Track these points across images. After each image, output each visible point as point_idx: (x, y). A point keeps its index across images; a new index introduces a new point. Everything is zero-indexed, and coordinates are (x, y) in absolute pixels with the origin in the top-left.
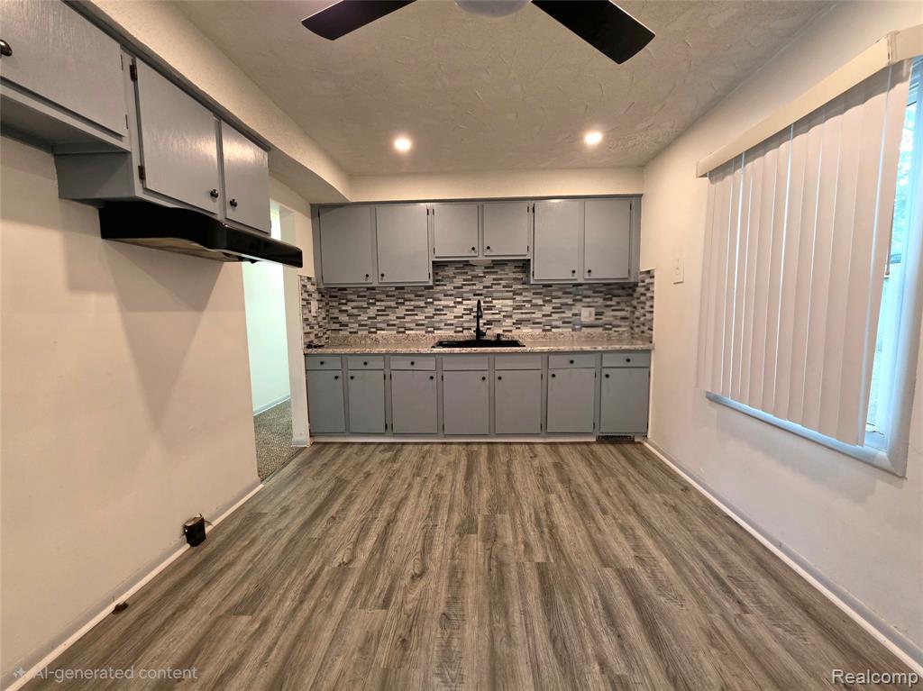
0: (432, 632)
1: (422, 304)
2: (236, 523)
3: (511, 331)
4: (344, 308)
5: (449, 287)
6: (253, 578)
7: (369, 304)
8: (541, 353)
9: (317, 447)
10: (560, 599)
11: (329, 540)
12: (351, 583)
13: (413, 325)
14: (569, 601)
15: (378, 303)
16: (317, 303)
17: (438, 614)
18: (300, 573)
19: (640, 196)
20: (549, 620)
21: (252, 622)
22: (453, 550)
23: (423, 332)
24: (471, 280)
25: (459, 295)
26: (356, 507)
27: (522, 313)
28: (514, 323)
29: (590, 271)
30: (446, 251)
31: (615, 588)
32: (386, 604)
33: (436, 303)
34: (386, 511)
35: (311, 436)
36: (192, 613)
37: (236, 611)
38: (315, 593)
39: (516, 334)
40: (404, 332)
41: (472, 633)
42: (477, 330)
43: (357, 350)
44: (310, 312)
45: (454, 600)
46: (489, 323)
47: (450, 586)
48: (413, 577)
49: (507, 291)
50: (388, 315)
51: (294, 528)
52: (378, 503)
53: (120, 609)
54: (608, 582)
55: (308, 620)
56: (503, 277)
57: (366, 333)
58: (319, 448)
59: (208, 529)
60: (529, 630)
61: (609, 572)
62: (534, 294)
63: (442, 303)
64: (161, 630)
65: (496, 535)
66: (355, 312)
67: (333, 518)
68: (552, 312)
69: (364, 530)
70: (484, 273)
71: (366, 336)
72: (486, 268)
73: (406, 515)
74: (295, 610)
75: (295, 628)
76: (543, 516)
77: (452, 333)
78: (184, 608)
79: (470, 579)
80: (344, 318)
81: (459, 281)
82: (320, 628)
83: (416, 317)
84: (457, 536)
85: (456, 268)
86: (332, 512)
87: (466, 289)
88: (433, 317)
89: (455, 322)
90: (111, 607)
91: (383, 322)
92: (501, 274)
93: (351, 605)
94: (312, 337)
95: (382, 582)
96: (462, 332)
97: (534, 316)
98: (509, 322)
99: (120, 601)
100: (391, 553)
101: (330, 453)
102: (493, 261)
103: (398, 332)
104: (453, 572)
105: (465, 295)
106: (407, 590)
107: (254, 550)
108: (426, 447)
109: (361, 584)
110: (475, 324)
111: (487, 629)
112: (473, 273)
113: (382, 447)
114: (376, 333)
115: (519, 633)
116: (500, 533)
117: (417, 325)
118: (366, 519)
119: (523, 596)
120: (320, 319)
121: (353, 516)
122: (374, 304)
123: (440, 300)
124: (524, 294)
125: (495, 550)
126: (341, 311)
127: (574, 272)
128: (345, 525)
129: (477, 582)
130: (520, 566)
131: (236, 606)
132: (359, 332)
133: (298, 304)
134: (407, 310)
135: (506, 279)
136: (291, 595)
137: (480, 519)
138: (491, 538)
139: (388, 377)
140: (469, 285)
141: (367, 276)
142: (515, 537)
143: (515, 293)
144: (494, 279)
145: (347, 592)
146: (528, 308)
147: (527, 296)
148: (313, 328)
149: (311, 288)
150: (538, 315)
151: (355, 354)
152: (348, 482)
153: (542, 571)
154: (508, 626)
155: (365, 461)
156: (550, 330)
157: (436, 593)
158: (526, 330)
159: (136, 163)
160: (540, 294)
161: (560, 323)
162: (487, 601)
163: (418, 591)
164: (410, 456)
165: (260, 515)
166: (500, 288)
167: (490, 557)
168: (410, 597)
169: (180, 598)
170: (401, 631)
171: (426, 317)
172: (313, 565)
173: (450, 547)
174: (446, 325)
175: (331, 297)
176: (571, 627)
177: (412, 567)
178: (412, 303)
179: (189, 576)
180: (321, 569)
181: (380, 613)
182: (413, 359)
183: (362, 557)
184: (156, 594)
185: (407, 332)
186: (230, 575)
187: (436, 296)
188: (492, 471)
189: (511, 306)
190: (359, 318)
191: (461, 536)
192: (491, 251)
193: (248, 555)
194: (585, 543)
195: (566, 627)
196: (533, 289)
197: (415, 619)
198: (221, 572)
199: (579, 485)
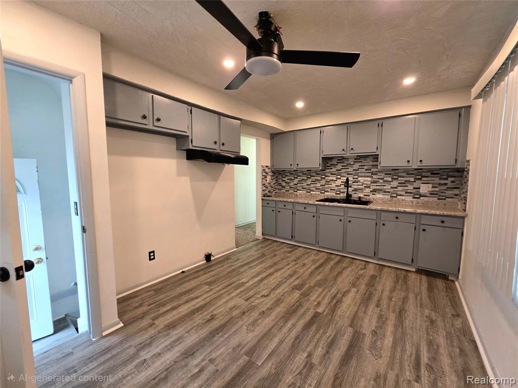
0: (255, 314)
1: (319, 178)
2: (221, 259)
3: (369, 196)
4: (284, 179)
5: (334, 170)
6: (215, 277)
7: (294, 177)
8: (376, 210)
9: (263, 240)
10: (314, 328)
11: (244, 274)
12: (242, 289)
13: (314, 189)
14: (317, 331)
15: (298, 177)
16: (270, 177)
17: (261, 310)
18: (229, 280)
19: (470, 106)
20: (302, 332)
21: (208, 288)
22: (285, 293)
23: (319, 193)
24: (346, 166)
25: (338, 174)
26: (261, 266)
27: (377, 186)
28: (371, 191)
29: (421, 161)
30: (329, 152)
31: (346, 337)
32: (247, 300)
33: (326, 178)
34: (271, 270)
35: (262, 235)
36: (197, 280)
37: (207, 284)
38: (229, 288)
39: (372, 197)
40: (310, 192)
41: (268, 321)
42: (347, 194)
43: (282, 199)
44: (266, 181)
45: (271, 309)
46: (355, 190)
47: (273, 304)
48: (262, 296)
49: (368, 173)
50: (303, 183)
51: (236, 266)
52: (271, 267)
53: (183, 272)
54: (345, 333)
55: (222, 294)
56: (365, 164)
57: (293, 191)
58: (265, 240)
59: (212, 258)
60: (290, 331)
61: (350, 330)
62: (385, 174)
63: (329, 178)
64: (187, 281)
65: (308, 294)
66: (289, 181)
67: (251, 267)
68: (397, 186)
69: (258, 274)
70: (354, 162)
71: (292, 193)
72: (355, 159)
73: (278, 274)
74: (220, 290)
75: (218, 294)
76: (339, 296)
77: (334, 194)
78: (195, 278)
79: (282, 305)
80: (284, 184)
81: (339, 167)
82: (224, 298)
83: (316, 185)
84: (291, 289)
85: (338, 160)
86: (252, 265)
87: (343, 171)
88: (324, 186)
89: (336, 188)
90: (181, 271)
91: (300, 187)
92: (364, 163)
93: (236, 296)
94: (267, 192)
95: (251, 293)
96: (340, 194)
97: (385, 187)
98: (368, 190)
99: (183, 270)
100: (261, 285)
101: (267, 243)
102: (358, 156)
103: (307, 192)
104: (279, 300)
105: (342, 174)
106: (257, 299)
107: (221, 269)
108: (309, 250)
109: (244, 291)
110: (346, 190)
111: (274, 323)
112: (347, 162)
113: (289, 246)
114: (297, 191)
115: (285, 330)
116: (311, 294)
117: (316, 189)
118: (262, 271)
119: (299, 319)
120: (271, 184)
121: (258, 269)
122: (297, 178)
123: (329, 177)
124: (378, 174)
125: (302, 300)
126: (283, 181)
127: (408, 161)
128: (253, 270)
129: (285, 307)
130: (308, 309)
131: (207, 283)
132: (290, 191)
133: (260, 177)
134: (312, 181)
135: (367, 166)
136: (222, 285)
137: (307, 286)
138: (306, 295)
139: (294, 213)
140: (345, 169)
141: (291, 165)
142: (317, 298)
143: (373, 173)
144: (360, 166)
145: (238, 291)
146: (381, 183)
147: (381, 176)
148: (267, 188)
149: (267, 170)
150: (388, 187)
151: (281, 201)
152: (265, 256)
153: (316, 315)
154: (283, 326)
155: (278, 250)
156: (396, 197)
157: (266, 304)
158: (379, 196)
159: (190, 138)
160: (390, 174)
161: (403, 193)
162: (283, 314)
163: (261, 300)
164: (299, 252)
165: (230, 258)
166: (363, 170)
167: (298, 301)
168: (257, 301)
169: (196, 275)
170: (246, 309)
171: (321, 185)
172: (234, 280)
173: (285, 291)
174: (331, 190)
175: (279, 174)
176: (308, 339)
177: (264, 293)
178: (315, 178)
179: (202, 270)
180: (236, 281)
181: (244, 301)
182: (305, 206)
183: (251, 283)
184: (192, 272)
185: (311, 192)
186: (211, 273)
187: (326, 174)
188: (332, 269)
189: (370, 181)
190: (290, 184)
191: (293, 289)
192: (354, 151)
193: (219, 270)
194: (350, 314)
195: (306, 337)
196: (385, 171)
197: (252, 308)
198: (209, 272)
199: (376, 289)
